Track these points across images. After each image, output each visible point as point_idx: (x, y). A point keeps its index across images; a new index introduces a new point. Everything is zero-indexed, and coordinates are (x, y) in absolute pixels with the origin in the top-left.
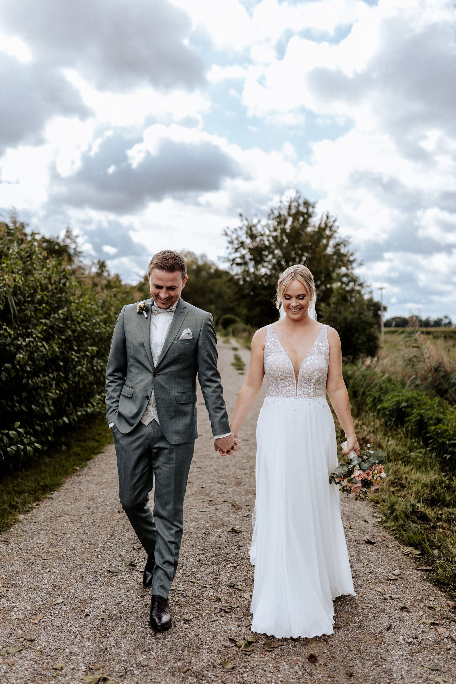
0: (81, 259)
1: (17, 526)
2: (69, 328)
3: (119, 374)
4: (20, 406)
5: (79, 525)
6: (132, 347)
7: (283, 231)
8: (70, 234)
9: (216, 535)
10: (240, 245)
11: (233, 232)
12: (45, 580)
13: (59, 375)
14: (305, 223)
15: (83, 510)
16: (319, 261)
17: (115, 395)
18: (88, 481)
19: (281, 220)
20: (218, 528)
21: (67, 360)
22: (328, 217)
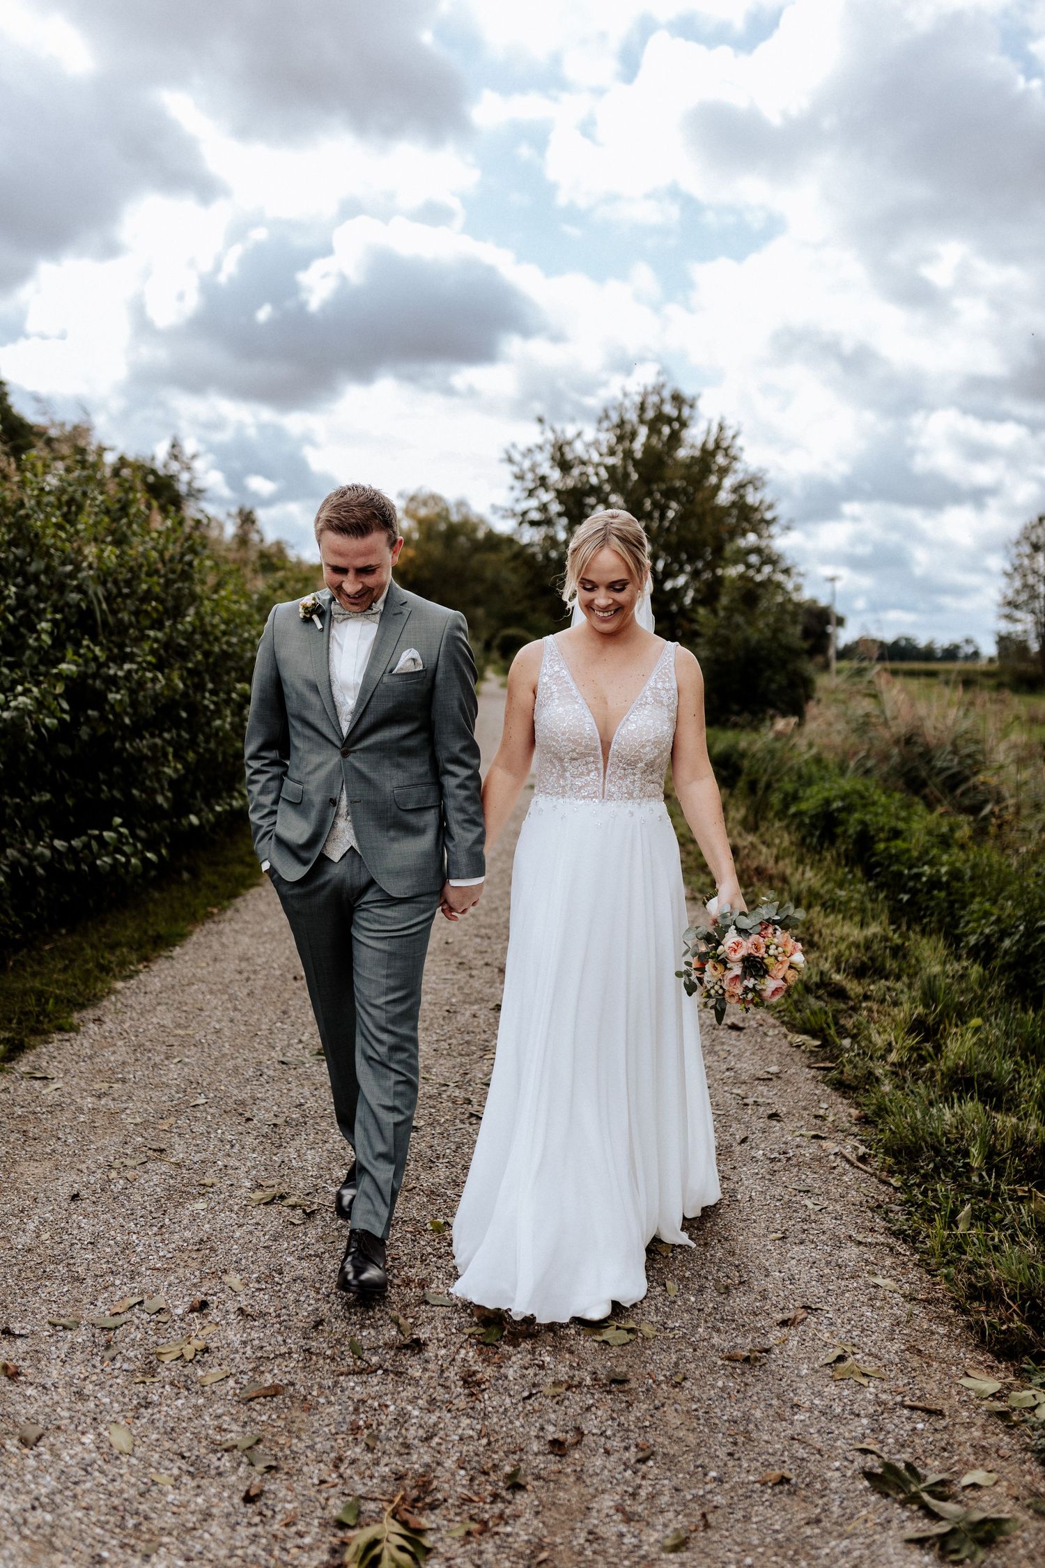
0: (204, 505)
1: (113, 998)
2: (199, 647)
3: (273, 755)
4: (110, 790)
5: (226, 997)
6: (294, 695)
7: (628, 454)
8: (181, 452)
9: (468, 1013)
10: (538, 483)
11: (524, 455)
12: (173, 1073)
13: (179, 735)
14: (675, 439)
15: (228, 976)
16: (701, 519)
17: (267, 800)
18: (236, 932)
19: (624, 434)
20: (471, 1004)
21: (193, 709)
22: (721, 428)
